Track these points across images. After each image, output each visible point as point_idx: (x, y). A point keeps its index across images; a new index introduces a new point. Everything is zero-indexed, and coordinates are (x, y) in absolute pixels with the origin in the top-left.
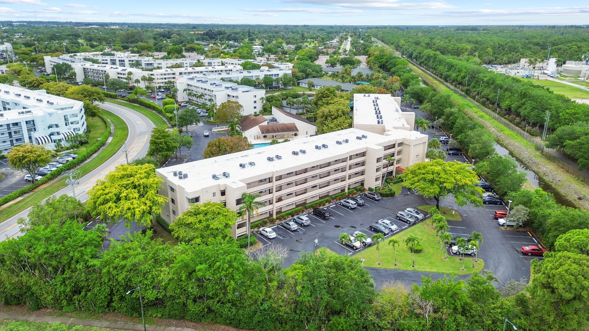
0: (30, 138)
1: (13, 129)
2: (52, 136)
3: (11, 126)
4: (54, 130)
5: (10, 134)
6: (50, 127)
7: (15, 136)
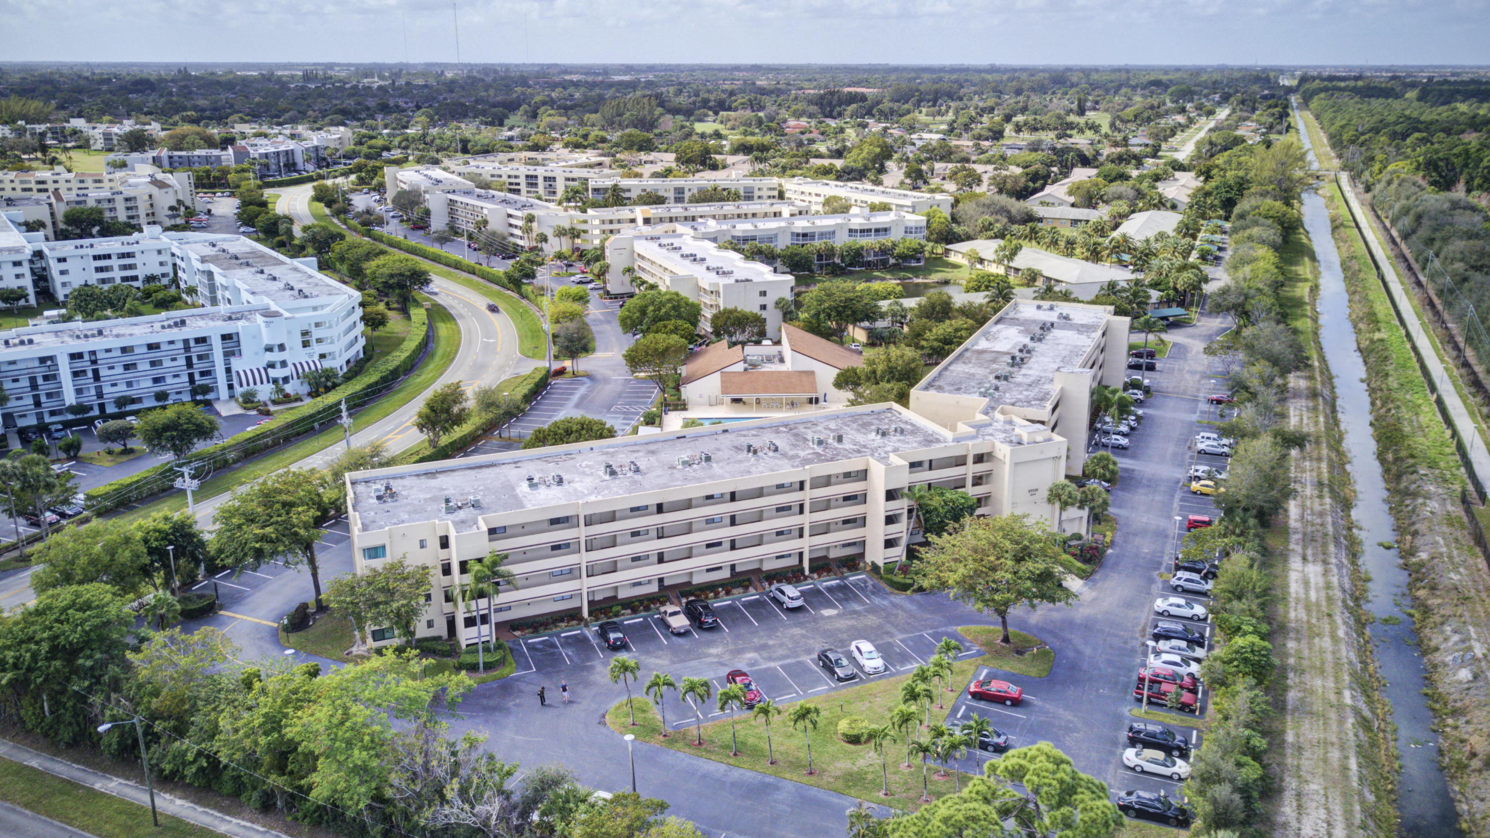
0: (228, 370)
1: (196, 350)
2: (270, 370)
3: (192, 344)
4: (276, 356)
5: (189, 360)
6: (269, 349)
7: (199, 366)
